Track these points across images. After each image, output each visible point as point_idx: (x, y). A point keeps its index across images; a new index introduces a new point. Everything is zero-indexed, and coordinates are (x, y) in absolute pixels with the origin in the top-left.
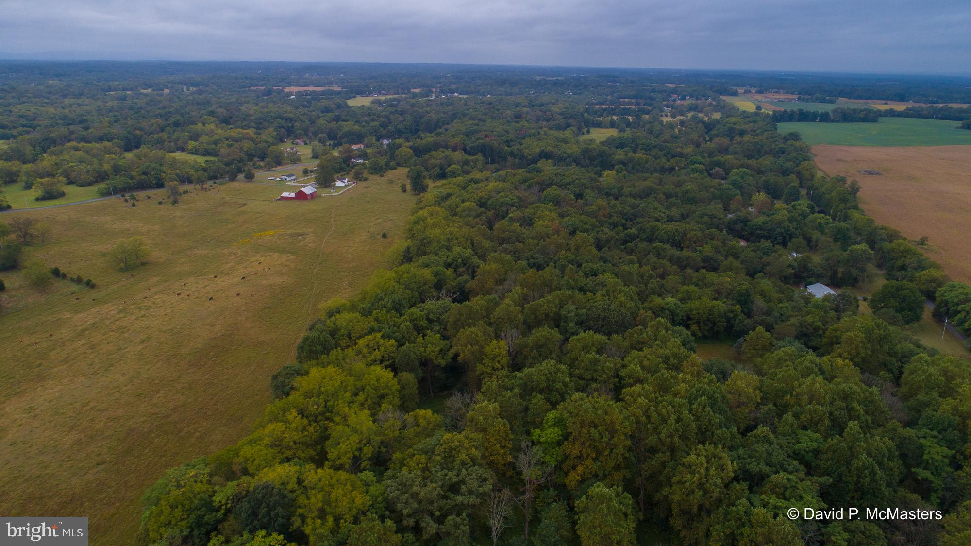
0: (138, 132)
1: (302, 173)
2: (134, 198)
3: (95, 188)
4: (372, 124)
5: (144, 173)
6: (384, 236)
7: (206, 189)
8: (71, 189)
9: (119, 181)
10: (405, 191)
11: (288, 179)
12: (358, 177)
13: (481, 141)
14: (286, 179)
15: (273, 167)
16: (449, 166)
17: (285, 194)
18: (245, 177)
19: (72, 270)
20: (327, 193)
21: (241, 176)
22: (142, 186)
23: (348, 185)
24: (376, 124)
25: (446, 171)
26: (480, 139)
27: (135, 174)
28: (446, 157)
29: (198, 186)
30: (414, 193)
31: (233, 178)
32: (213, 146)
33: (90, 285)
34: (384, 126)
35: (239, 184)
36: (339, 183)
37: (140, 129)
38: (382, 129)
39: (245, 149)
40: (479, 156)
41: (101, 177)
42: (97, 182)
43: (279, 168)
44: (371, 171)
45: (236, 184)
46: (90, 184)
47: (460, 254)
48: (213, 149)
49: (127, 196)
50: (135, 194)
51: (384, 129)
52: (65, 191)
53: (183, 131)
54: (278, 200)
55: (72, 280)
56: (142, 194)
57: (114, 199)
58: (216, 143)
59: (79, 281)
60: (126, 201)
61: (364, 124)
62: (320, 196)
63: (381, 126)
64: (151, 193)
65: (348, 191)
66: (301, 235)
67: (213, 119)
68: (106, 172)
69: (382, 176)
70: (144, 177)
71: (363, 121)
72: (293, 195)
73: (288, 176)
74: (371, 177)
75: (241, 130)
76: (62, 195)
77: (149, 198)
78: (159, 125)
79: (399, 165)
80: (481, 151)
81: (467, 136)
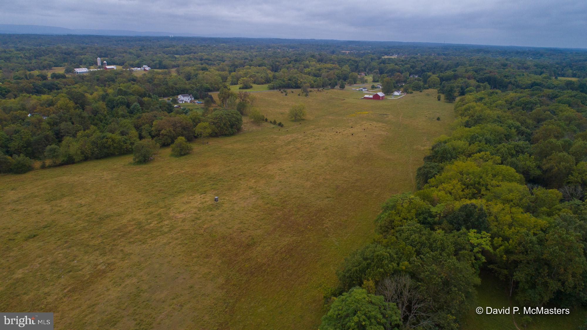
0: (277, 63)
1: (370, 88)
2: (285, 92)
3: (266, 86)
4: (406, 66)
5: (290, 80)
6: (438, 119)
7: (320, 91)
8: (254, 86)
9: (277, 82)
10: (439, 100)
11: (363, 90)
12: (406, 91)
13: (488, 75)
14: (362, 90)
15: (352, 84)
16: (467, 88)
17: (366, 96)
18: (340, 87)
19: (270, 118)
20: (389, 98)
21: (337, 87)
22: (288, 86)
23: (401, 95)
24: (409, 66)
25: (465, 91)
26: (487, 73)
27: (286, 79)
28: (465, 82)
29: (316, 89)
30: (446, 101)
31: (333, 87)
32: (318, 72)
33: (280, 125)
34: (413, 67)
35: (337, 90)
36: (396, 93)
37: (279, 62)
38: (412, 69)
39: (336, 73)
40: (486, 83)
41: (268, 81)
42: (265, 83)
43: (355, 85)
44: (414, 89)
45: (335, 90)
46: (262, 84)
47: (512, 124)
48: (318, 73)
49: (282, 90)
50: (286, 90)
51: (413, 69)
52: (253, 86)
53: (300, 64)
54: (363, 99)
55: (271, 122)
56: (289, 91)
57: (275, 92)
58: (319, 70)
59: (275, 123)
60: (282, 92)
61: (401, 65)
62: (387, 99)
63: (411, 67)
64: (294, 90)
65: (402, 97)
66: (386, 115)
67: (314, 60)
68: (270, 78)
69: (421, 92)
70: (289, 82)
71: (400, 64)
72: (371, 96)
73: (363, 88)
74: (414, 92)
75: (332, 65)
76: (251, 87)
77: (293, 92)
78: (287, 61)
79: (430, 87)
80: (487, 81)
81: (476, 72)
